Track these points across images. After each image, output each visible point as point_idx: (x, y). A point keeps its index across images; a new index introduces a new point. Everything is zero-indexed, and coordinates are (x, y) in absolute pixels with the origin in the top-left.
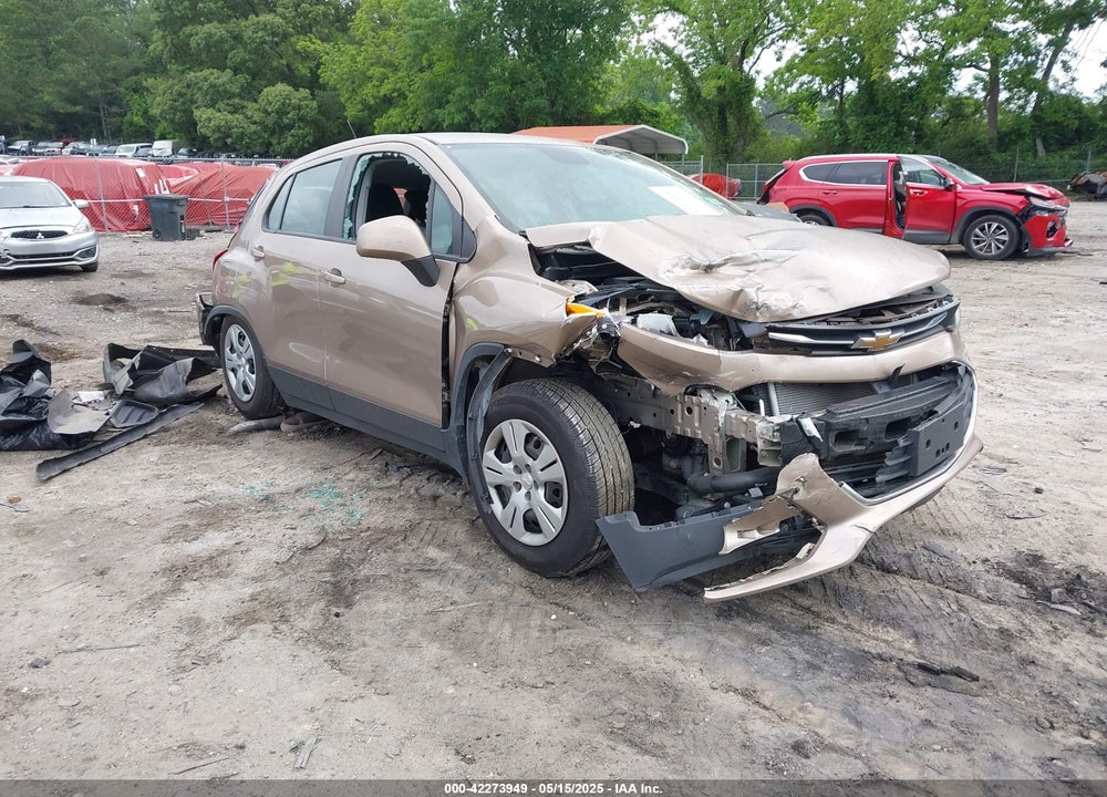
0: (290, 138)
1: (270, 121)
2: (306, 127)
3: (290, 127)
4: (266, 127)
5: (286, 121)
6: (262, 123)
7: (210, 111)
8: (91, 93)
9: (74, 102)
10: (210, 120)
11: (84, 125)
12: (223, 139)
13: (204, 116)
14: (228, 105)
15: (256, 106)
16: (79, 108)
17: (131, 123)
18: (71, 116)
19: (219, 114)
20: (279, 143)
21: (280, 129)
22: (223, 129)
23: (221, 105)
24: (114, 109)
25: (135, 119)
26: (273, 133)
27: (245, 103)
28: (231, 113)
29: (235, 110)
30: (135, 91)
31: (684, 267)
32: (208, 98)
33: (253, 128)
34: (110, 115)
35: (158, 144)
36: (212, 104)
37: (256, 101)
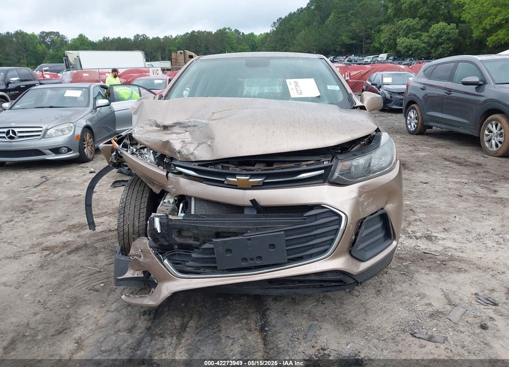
0: (441, 49)
1: (432, 41)
2: (450, 43)
3: (441, 44)
4: (430, 44)
5: (440, 41)
6: (428, 42)
7: (405, 38)
8: (360, 35)
9: (353, 39)
10: (403, 43)
11: (356, 48)
12: (407, 52)
13: (401, 41)
14: (414, 35)
15: (427, 34)
16: (355, 41)
17: (374, 47)
18: (352, 45)
19: (408, 40)
20: (435, 52)
21: (437, 45)
22: (408, 47)
23: (410, 35)
24: (369, 41)
25: (376, 44)
26: (432, 47)
27: (422, 33)
28: (414, 39)
29: (417, 37)
30: (379, 32)
31: (151, 125)
32: (405, 32)
33: (423, 45)
34: (367, 43)
35: (381, 55)
36: (406, 35)
37: (428, 32)
